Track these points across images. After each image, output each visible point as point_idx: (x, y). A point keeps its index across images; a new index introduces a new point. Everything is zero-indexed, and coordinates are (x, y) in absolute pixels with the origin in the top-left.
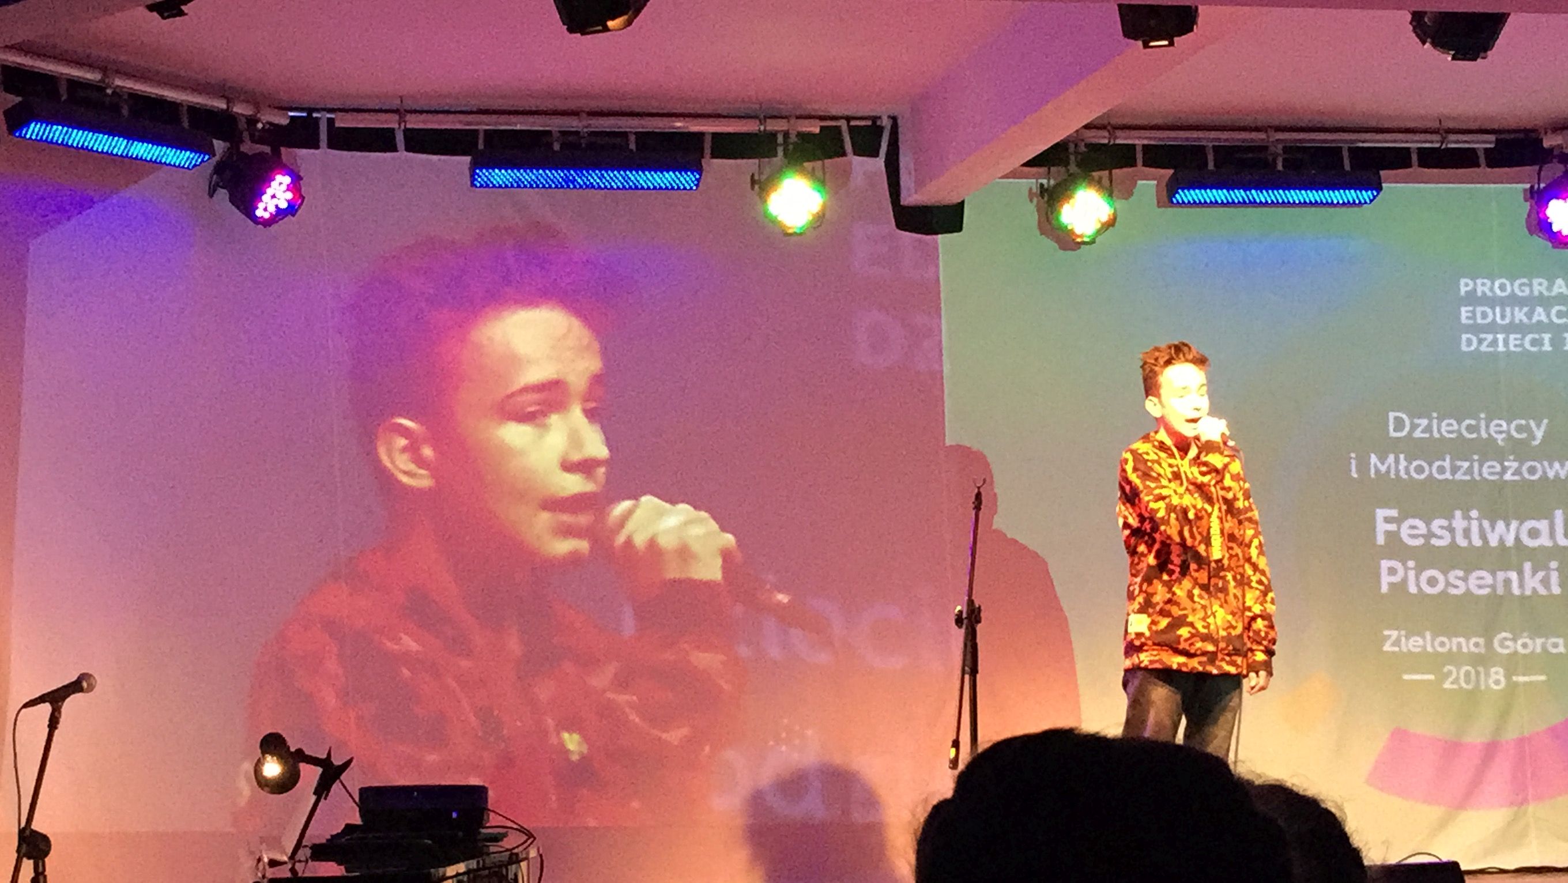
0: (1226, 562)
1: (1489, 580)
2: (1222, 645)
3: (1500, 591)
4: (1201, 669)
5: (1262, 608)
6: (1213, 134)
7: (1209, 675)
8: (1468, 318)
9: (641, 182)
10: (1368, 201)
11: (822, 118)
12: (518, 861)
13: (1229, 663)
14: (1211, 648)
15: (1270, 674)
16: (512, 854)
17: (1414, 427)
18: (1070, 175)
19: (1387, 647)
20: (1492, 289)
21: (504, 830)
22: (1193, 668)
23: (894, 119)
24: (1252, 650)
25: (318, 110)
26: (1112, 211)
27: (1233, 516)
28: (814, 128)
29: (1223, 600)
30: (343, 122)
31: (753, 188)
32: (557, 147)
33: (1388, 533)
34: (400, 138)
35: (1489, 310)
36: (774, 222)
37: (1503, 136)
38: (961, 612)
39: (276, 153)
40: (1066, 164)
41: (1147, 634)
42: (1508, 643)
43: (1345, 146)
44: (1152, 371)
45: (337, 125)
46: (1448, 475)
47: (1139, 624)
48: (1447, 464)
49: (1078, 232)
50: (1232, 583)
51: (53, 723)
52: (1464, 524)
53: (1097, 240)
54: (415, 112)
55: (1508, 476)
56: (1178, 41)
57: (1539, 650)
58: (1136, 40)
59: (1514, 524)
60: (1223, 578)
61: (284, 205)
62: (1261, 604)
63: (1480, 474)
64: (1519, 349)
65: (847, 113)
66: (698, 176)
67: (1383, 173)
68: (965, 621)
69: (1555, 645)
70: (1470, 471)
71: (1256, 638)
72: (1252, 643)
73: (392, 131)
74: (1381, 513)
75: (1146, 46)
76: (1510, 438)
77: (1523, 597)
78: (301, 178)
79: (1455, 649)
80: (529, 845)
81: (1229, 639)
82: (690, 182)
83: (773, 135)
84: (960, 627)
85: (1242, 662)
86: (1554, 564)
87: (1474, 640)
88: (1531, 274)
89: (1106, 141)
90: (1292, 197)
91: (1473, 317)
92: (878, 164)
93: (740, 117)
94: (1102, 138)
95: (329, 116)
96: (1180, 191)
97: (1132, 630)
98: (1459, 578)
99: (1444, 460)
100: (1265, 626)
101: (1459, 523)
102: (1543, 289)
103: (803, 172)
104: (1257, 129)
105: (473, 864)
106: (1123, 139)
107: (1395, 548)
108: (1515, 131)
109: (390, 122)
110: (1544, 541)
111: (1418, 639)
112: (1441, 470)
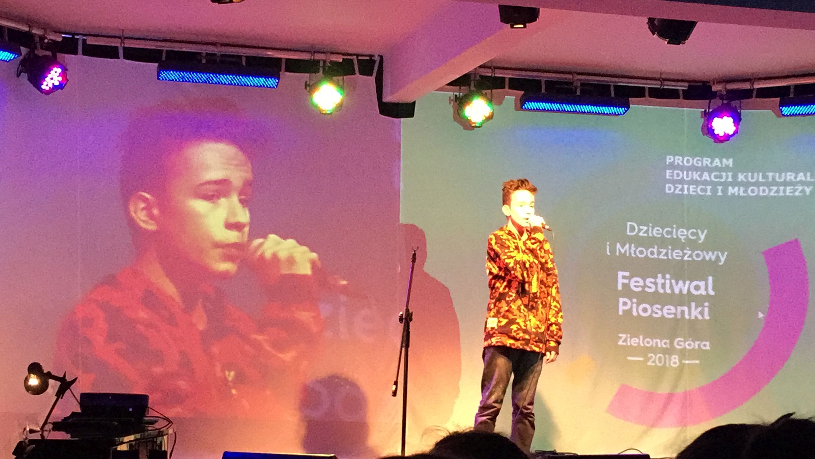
0: (538, 294)
1: (673, 310)
2: (533, 336)
3: (679, 316)
4: (521, 347)
5: (556, 320)
6: (546, 75)
7: (526, 351)
8: (670, 176)
9: (247, 82)
10: (622, 113)
11: (344, 54)
12: (163, 436)
13: (535, 346)
14: (527, 337)
15: (557, 353)
16: (159, 432)
17: (640, 231)
18: (471, 91)
19: (620, 343)
20: (682, 162)
21: (157, 418)
22: (518, 347)
23: (381, 57)
24: (548, 340)
25: (78, 34)
26: (492, 111)
27: (544, 271)
28: (340, 59)
29: (535, 314)
30: (91, 41)
31: (306, 88)
32: (204, 61)
33: (623, 284)
34: (121, 52)
35: (681, 173)
36: (317, 107)
37: (692, 84)
38: (402, 315)
39: (54, 56)
40: (469, 85)
41: (496, 328)
42: (682, 343)
43: (612, 84)
44: (508, 191)
45: (88, 43)
46: (655, 256)
47: (493, 323)
48: (655, 250)
49: (473, 121)
50: (541, 306)
52: (662, 281)
53: (483, 125)
54: (128, 38)
55: (686, 258)
56: (528, 26)
57: (697, 347)
58: (507, 23)
59: (688, 282)
60: (536, 303)
61: (57, 84)
62: (556, 317)
63: (672, 256)
64: (694, 193)
65: (357, 53)
66: (277, 81)
67: (630, 99)
68: (404, 321)
69: (705, 345)
70: (666, 254)
71: (551, 334)
72: (549, 337)
73: (117, 48)
74: (621, 274)
75: (512, 27)
76: (687, 238)
77: (690, 320)
78: (67, 70)
79: (654, 345)
80: (169, 427)
81: (537, 334)
82: (273, 84)
83: (318, 61)
84: (401, 323)
85: (543, 346)
86: (706, 304)
87: (664, 341)
88: (702, 155)
89: (490, 75)
90: (584, 109)
91: (673, 176)
92: (371, 80)
93: (302, 51)
94: (488, 73)
95: (84, 37)
96: (527, 103)
97: (489, 326)
98: (658, 309)
99: (654, 248)
100: (557, 329)
101: (660, 281)
102: (708, 163)
103: (332, 81)
104: (569, 73)
105: (138, 436)
106: (499, 74)
107: (627, 292)
108: (698, 82)
109: (115, 43)
110: (702, 292)
111: (636, 339)
112: (652, 253)
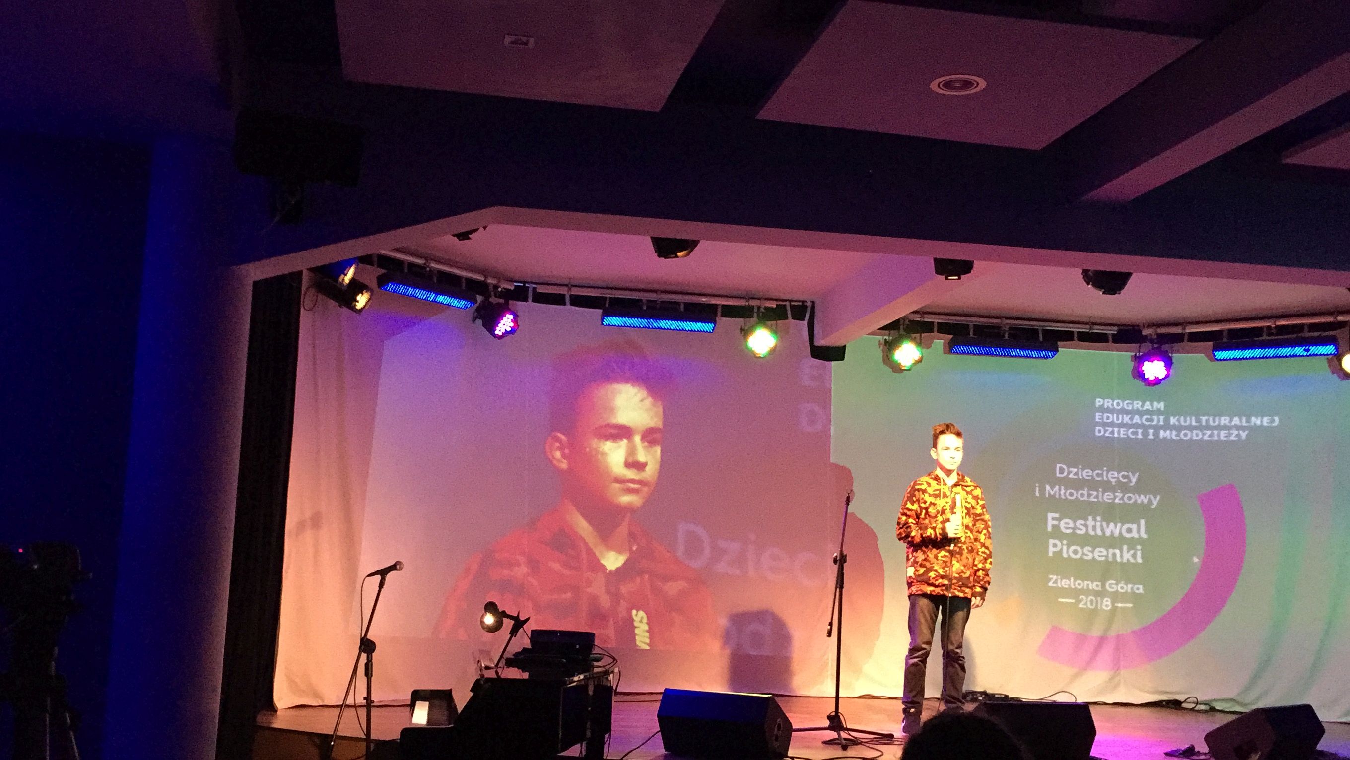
1: (1105, 553)
2: (955, 582)
3: (1110, 559)
4: (942, 593)
5: (983, 566)
6: (973, 319)
7: (948, 596)
8: (1099, 419)
9: (686, 327)
10: (1050, 357)
11: (776, 300)
12: (609, 673)
13: (960, 591)
14: (948, 583)
15: (984, 600)
16: (605, 670)
17: (1069, 473)
18: (900, 335)
19: (1051, 584)
20: (1113, 405)
21: (602, 656)
22: (938, 593)
23: (813, 303)
24: (975, 586)
25: (528, 283)
26: (921, 355)
28: (773, 305)
29: (959, 559)
30: (541, 289)
31: (741, 334)
32: (645, 308)
33: (1054, 526)
34: (568, 299)
35: (1110, 416)
36: (751, 351)
37: (1122, 328)
38: (836, 556)
39: (507, 303)
40: (898, 329)
41: (914, 577)
42: (1113, 586)
43: (1040, 328)
44: (936, 435)
45: (538, 291)
46: (1085, 498)
47: (912, 572)
48: (1085, 492)
49: (902, 364)
51: (381, 585)
52: (1093, 523)
53: (913, 368)
54: (576, 286)
55: (1117, 501)
56: (962, 277)
57: (1129, 590)
58: (942, 275)
59: (1119, 525)
61: (509, 329)
62: (983, 564)
63: (1103, 498)
64: (1125, 436)
65: (790, 299)
66: (714, 326)
67: (1059, 343)
68: (838, 562)
69: (1138, 589)
70: (1097, 497)
71: (978, 580)
72: (975, 583)
73: (564, 295)
74: (1050, 515)
75: (946, 278)
76: (1119, 481)
77: (1122, 564)
78: (518, 317)
79: (1085, 587)
80: (614, 665)
81: (960, 579)
82: (710, 328)
83: (753, 307)
85: (968, 591)
86: (1139, 547)
87: (1095, 583)
88: (1133, 398)
89: (921, 320)
90: (1012, 352)
91: (1102, 418)
92: (804, 324)
93: (737, 298)
94: (917, 318)
95: (534, 286)
96: (956, 347)
97: (909, 574)
98: (1089, 551)
99: (1084, 490)
100: (984, 575)
101: (1090, 523)
102: (1139, 406)
103: (766, 326)
104: (997, 317)
105: (586, 674)
106: (928, 319)
107: (1057, 533)
108: (1128, 326)
109: (563, 291)
110: (1134, 534)
111: (1067, 581)
112: (1082, 495)
